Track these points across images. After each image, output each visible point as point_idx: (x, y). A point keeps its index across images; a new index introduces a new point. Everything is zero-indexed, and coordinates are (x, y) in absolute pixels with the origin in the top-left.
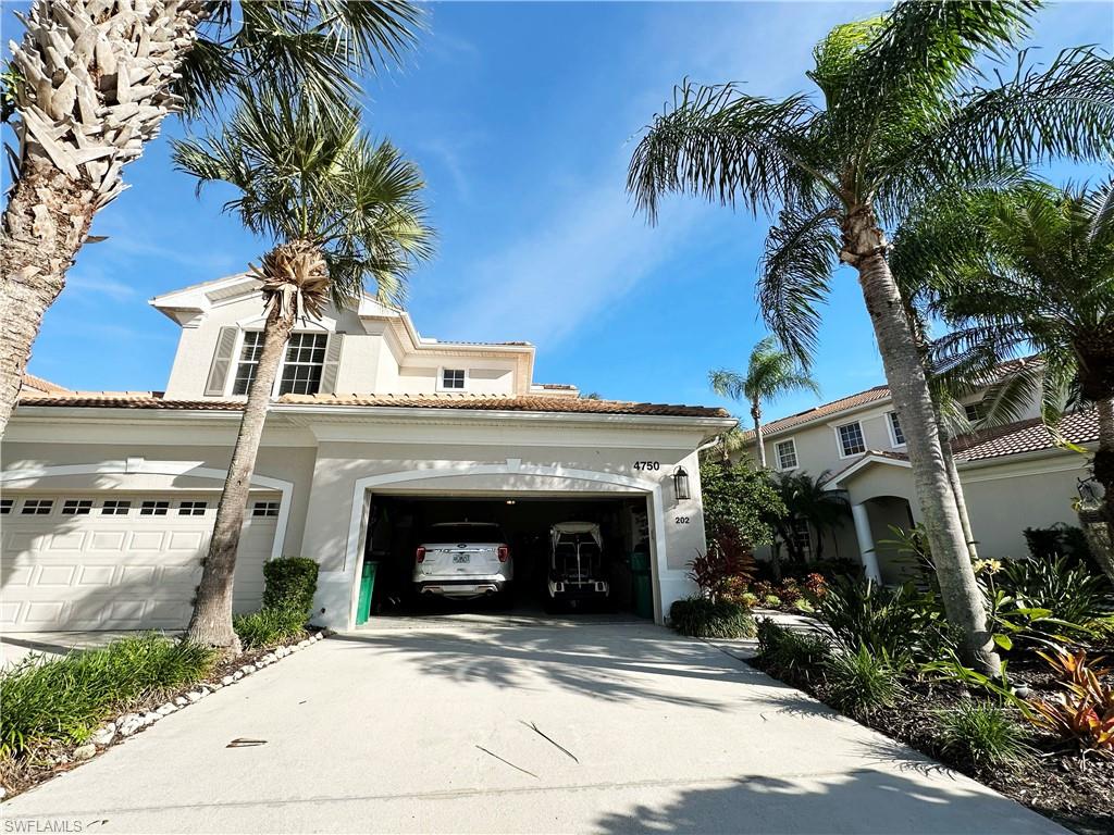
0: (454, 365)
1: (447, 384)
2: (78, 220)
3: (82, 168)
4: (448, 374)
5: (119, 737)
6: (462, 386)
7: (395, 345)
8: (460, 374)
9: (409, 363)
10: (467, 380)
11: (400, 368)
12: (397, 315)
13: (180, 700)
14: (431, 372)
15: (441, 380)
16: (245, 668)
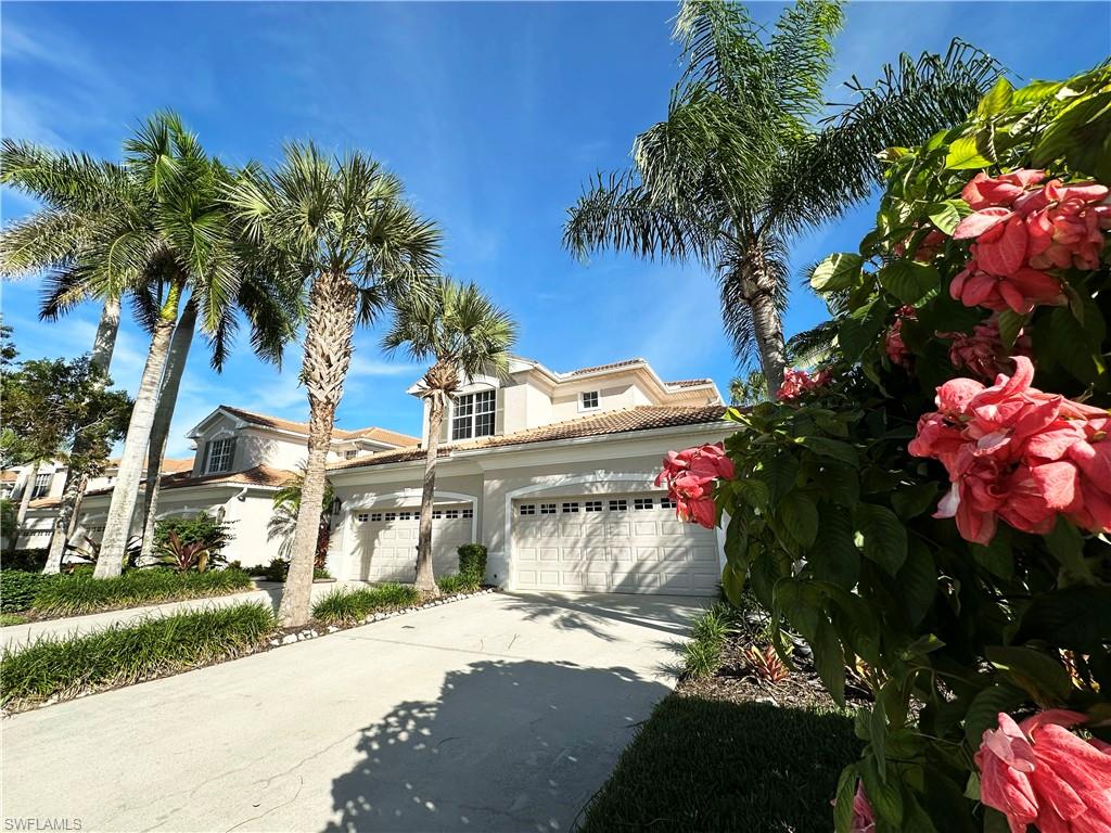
0: (589, 389)
1: (587, 405)
2: (329, 418)
3: (327, 397)
4: (586, 396)
5: (375, 620)
6: (597, 405)
7: (541, 386)
8: (595, 395)
9: (558, 394)
10: (599, 399)
11: (552, 399)
12: (532, 368)
13: (402, 612)
14: (572, 398)
15: (581, 403)
16: (437, 602)
